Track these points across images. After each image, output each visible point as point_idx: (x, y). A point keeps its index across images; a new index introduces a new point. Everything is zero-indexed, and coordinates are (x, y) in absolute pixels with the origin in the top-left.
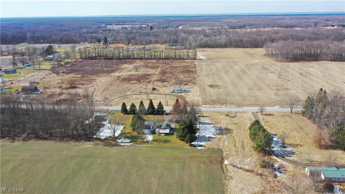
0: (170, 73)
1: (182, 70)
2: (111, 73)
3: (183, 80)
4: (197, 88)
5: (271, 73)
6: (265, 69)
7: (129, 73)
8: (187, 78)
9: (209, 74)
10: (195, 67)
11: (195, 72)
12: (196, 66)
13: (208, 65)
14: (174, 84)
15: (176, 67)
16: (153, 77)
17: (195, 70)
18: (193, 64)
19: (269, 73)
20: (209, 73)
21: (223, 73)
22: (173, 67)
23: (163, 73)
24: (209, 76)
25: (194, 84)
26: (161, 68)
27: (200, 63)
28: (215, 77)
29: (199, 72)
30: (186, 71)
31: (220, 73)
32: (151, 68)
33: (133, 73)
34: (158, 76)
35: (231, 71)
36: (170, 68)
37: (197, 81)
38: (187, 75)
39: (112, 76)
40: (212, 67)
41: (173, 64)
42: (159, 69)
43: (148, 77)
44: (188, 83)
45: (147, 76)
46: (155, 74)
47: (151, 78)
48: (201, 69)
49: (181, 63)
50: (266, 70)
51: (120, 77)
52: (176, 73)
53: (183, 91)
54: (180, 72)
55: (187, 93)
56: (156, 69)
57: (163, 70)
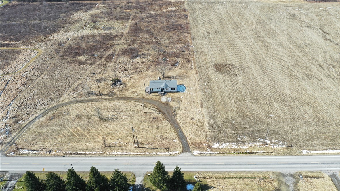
0: (148, 32)
1: (165, 25)
2: (50, 34)
3: (168, 50)
4: (195, 75)
5: (308, 27)
6: (294, 17)
7: (81, 33)
8: (175, 44)
9: (209, 33)
10: (186, 16)
11: (187, 28)
12: (186, 13)
13: (204, 9)
14: (153, 62)
15: (157, 15)
16: (119, 42)
17: (185, 21)
18: (182, 8)
19: (303, 28)
20: (209, 31)
21: (232, 30)
22: (152, 16)
23: (136, 30)
24: (210, 38)
25: (188, 61)
26: (133, 19)
27: (192, 5)
28: (221, 39)
29: (192, 26)
30: (173, 26)
31: (227, 30)
32: (117, 19)
33: (88, 32)
34: (127, 40)
35: (242, 23)
36: (147, 17)
37: (191, 53)
38: (174, 37)
39: (51, 40)
40: (212, 15)
41: (151, 10)
42: (130, 21)
43: (110, 42)
44: (179, 60)
45: (108, 40)
46: (122, 35)
47: (115, 46)
48: (195, 20)
49: (164, 7)
50: (296, 21)
51: (64, 43)
52: (156, 32)
53: (170, 90)
54: (162, 28)
55: (178, 95)
56: (125, 22)
57: (136, 24)
